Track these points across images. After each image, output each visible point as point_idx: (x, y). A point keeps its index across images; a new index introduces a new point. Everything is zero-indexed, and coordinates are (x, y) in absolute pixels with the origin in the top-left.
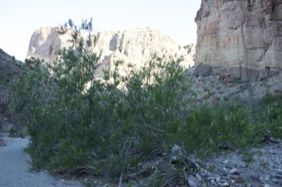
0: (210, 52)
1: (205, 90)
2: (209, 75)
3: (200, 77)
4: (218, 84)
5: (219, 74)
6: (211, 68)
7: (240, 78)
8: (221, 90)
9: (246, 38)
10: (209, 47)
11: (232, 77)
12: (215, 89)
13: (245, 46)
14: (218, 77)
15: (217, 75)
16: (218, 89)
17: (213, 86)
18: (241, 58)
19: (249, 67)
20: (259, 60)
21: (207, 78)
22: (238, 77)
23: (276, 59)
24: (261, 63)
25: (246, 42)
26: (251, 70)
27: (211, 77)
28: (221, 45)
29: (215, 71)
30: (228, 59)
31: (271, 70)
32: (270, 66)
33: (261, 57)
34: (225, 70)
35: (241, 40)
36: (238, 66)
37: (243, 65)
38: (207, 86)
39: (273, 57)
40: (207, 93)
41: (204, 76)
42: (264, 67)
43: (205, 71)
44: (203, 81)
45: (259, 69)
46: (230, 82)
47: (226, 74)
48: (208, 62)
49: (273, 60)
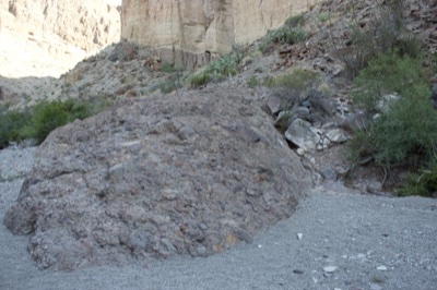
0: (137, 23)
1: (123, 82)
2: (132, 59)
3: (118, 62)
4: (141, 72)
5: (145, 58)
6: (137, 48)
7: (172, 65)
8: (144, 81)
9: (183, 7)
10: (137, 16)
11: (163, 62)
12: (135, 80)
13: (181, 19)
14: (144, 61)
15: (143, 58)
16: (140, 79)
17: (134, 75)
18: (175, 37)
19: (185, 51)
20: (198, 41)
21: (128, 63)
22: (171, 62)
23: (217, 41)
24: (200, 45)
25: (183, 14)
26: (188, 54)
27: (134, 61)
28: (152, 14)
29: (141, 53)
30: (159, 36)
31: (213, 55)
32: (211, 50)
33: (201, 37)
34: (155, 53)
35: (176, 10)
36: (171, 47)
37: (177, 47)
38: (125, 74)
39: (214, 37)
40: (124, 85)
41: (125, 59)
42: (203, 51)
43: (127, 53)
44: (122, 67)
45: (198, 53)
46: (159, 70)
47: (156, 58)
48: (134, 39)
49: (215, 42)
